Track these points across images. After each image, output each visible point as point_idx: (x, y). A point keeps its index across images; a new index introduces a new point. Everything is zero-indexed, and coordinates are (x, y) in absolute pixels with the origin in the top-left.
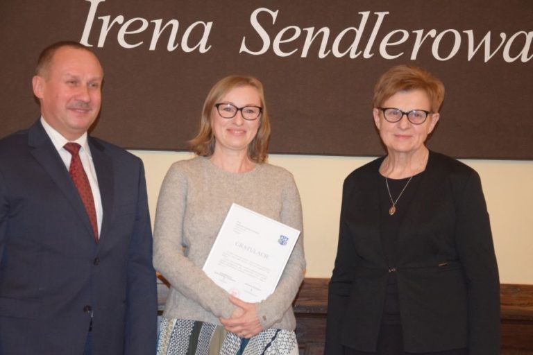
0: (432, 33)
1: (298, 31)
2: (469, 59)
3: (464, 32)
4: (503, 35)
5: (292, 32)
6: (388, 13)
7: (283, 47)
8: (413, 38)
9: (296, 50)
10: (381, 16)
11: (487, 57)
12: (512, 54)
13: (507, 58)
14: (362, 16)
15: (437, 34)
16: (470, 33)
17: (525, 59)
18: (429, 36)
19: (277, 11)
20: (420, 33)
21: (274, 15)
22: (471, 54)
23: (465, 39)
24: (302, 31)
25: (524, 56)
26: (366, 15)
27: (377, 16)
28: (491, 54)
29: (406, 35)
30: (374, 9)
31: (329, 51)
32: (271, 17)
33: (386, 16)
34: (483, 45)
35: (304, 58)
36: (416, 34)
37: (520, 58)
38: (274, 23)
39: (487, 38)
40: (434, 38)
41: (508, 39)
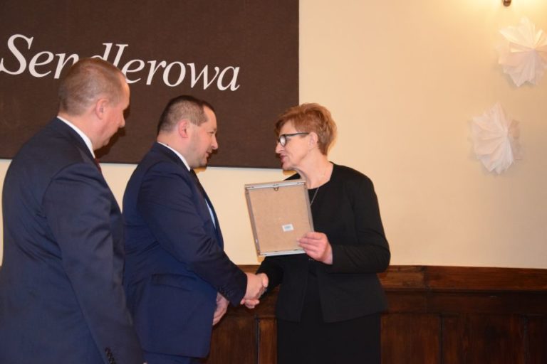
0: (163, 64)
1: (51, 57)
2: (192, 86)
3: (188, 64)
4: (217, 69)
5: (46, 57)
6: (127, 45)
7: (38, 69)
8: (148, 67)
9: (50, 72)
10: (122, 47)
11: (206, 85)
12: (224, 84)
13: (221, 88)
14: (105, 46)
15: (167, 65)
16: (192, 66)
17: (233, 89)
18: (161, 66)
19: (32, 38)
20: (153, 63)
21: (30, 41)
22: (194, 82)
23: (188, 69)
24: (55, 56)
25: (233, 86)
26: (109, 46)
27: (118, 48)
28: (208, 82)
30: (115, 42)
32: (26, 43)
33: (125, 48)
34: (203, 75)
35: (56, 79)
36: (150, 64)
37: (230, 87)
38: (29, 48)
39: (205, 70)
40: (165, 68)
41: (220, 72)
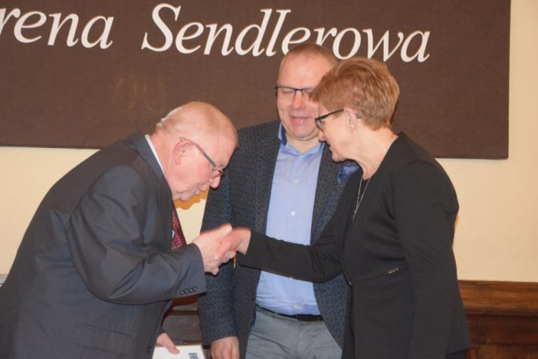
0: (333, 31)
1: (201, 28)
3: (364, 31)
4: (401, 35)
5: (194, 29)
6: (289, 11)
7: (187, 44)
8: (314, 36)
9: (199, 47)
10: (283, 13)
11: (386, 57)
12: (410, 53)
13: (405, 58)
14: (264, 13)
15: (338, 32)
16: (369, 32)
17: (421, 59)
18: (330, 35)
19: (180, 8)
20: (321, 31)
21: (177, 11)
22: (371, 52)
23: (364, 37)
24: (205, 27)
25: (421, 56)
26: (268, 13)
27: (279, 14)
28: (390, 52)
29: (308, 34)
30: (276, 4)
31: (232, 48)
32: (172, 13)
33: (288, 14)
34: (382, 44)
35: (207, 55)
36: (317, 33)
37: (417, 57)
38: (176, 19)
39: (386, 38)
40: (335, 37)
41: (405, 38)
